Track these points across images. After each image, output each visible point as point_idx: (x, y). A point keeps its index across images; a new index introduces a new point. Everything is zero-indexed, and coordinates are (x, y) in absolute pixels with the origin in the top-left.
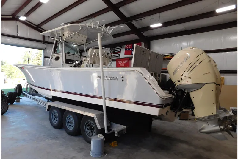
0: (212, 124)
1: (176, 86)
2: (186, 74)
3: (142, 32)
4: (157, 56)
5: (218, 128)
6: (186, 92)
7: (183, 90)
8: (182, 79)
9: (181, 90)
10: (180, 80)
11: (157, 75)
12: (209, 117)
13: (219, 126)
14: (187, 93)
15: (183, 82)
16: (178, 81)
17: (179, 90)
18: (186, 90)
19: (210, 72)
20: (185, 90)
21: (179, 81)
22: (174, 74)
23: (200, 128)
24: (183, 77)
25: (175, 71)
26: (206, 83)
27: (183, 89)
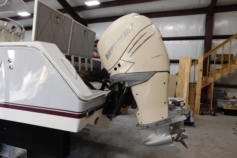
0: (162, 133)
1: (111, 76)
2: (127, 57)
3: (77, 12)
4: (85, 31)
5: (169, 137)
6: (126, 85)
7: (122, 83)
8: (119, 65)
9: (119, 83)
10: (117, 66)
11: (86, 60)
12: (158, 124)
13: (171, 134)
14: (128, 87)
15: (121, 71)
16: (113, 68)
17: (115, 83)
18: (126, 83)
19: (162, 55)
20: (124, 83)
21: (116, 69)
22: (107, 56)
23: (146, 140)
24: (121, 62)
25: (109, 52)
26: (156, 72)
27: (122, 81)
